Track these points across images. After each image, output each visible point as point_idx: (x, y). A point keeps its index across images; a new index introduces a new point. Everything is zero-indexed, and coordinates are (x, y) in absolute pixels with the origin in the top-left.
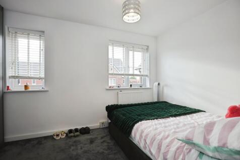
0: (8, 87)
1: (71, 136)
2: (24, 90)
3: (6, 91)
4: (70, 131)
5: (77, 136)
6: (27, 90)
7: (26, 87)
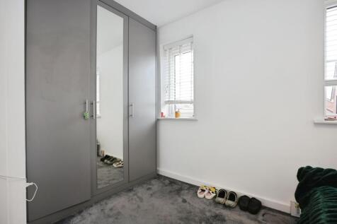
0: (162, 113)
1: (219, 203)
2: (174, 117)
3: (160, 118)
4: (222, 193)
5: (229, 207)
6: (178, 118)
7: (177, 113)
